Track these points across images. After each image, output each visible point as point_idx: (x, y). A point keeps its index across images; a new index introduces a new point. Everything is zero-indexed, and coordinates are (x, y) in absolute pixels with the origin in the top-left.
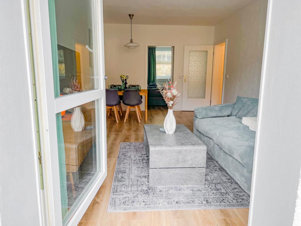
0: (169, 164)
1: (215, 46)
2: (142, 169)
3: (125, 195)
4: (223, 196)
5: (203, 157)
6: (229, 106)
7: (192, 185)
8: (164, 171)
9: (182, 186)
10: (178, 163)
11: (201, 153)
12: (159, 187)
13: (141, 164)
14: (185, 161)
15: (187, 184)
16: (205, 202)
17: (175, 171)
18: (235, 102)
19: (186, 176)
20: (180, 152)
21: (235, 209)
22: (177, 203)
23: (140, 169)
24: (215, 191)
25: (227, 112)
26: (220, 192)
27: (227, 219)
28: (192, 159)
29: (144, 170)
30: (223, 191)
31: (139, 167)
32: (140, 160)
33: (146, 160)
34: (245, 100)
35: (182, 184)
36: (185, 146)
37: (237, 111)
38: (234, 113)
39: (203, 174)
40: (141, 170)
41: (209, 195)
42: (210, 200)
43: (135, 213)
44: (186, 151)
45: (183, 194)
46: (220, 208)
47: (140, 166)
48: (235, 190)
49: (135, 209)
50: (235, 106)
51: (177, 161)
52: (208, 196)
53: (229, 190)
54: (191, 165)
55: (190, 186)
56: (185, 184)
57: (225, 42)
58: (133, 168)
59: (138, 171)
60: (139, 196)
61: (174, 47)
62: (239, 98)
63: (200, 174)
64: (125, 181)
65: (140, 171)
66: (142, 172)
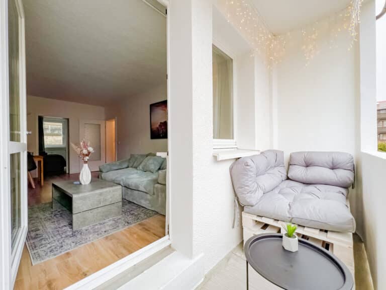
0: (92, 206)
1: (106, 121)
2: (58, 222)
3: (49, 246)
4: (137, 216)
5: (120, 194)
6: (125, 161)
9: (104, 221)
10: (100, 204)
11: (118, 191)
12: (84, 228)
13: (55, 219)
14: (105, 200)
15: (108, 218)
16: (126, 224)
18: (129, 157)
19: (108, 212)
20: (101, 194)
21: (147, 220)
22: (105, 232)
23: (56, 223)
24: (131, 215)
25: (126, 166)
27: (145, 227)
28: (111, 198)
29: (60, 222)
30: (136, 214)
31: (54, 222)
33: (59, 214)
34: (137, 156)
37: (132, 163)
38: (131, 165)
39: (120, 207)
42: (129, 222)
43: (68, 254)
44: (106, 192)
45: (107, 225)
46: (138, 223)
48: (143, 211)
49: (66, 250)
50: (131, 161)
51: (99, 202)
52: (127, 220)
53: (139, 212)
54: (110, 202)
55: (111, 219)
57: (115, 119)
58: (47, 224)
59: (54, 224)
60: (66, 240)
61: (68, 119)
62: (132, 156)
63: (118, 208)
64: (42, 236)
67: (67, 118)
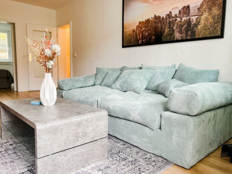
0: (66, 144)
1: (58, 28)
2: (12, 164)
4: (135, 165)
5: (105, 125)
7: (95, 164)
8: (60, 156)
10: (78, 140)
11: (102, 120)
13: (7, 157)
14: (85, 135)
17: (75, 151)
19: (88, 154)
20: (79, 124)
23: (9, 165)
24: (123, 162)
26: (129, 162)
28: (93, 130)
29: (15, 164)
30: (130, 159)
31: (6, 163)
32: (3, 152)
33: (12, 149)
35: (84, 167)
36: (85, 115)
37: (100, 80)
38: (98, 82)
39: (105, 146)
40: (11, 166)
41: (122, 169)
44: (87, 121)
47: (7, 161)
48: (140, 154)
51: (76, 137)
52: (122, 171)
53: (135, 156)
54: (92, 138)
55: (93, 165)
56: (87, 165)
57: (70, 24)
59: (7, 169)
62: (98, 70)
63: (102, 146)
65: (10, 168)
66: (15, 169)
67: (13, 22)
